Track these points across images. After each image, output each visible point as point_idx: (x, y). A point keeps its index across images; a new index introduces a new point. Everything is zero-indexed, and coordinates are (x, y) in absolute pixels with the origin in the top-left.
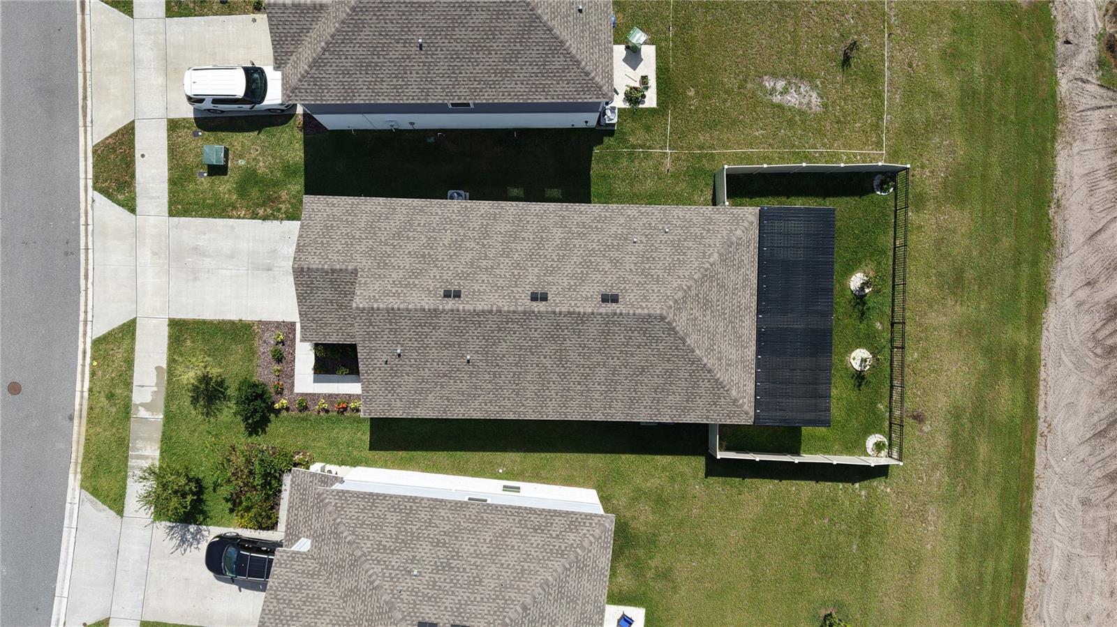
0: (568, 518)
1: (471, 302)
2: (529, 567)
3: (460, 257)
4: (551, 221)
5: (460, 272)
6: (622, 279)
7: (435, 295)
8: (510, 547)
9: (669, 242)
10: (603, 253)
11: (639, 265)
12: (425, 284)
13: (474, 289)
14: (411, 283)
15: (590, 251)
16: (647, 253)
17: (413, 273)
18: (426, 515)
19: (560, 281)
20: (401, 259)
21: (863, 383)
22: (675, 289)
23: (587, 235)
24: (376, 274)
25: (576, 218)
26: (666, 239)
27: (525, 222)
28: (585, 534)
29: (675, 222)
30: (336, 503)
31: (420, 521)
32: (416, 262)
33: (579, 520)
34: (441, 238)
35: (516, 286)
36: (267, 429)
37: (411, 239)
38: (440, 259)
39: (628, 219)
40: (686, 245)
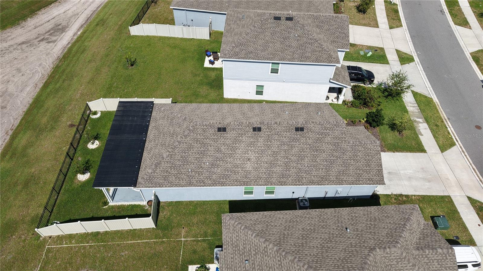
0: (238, 57)
1: (290, 126)
2: (253, 39)
3: (298, 150)
4: (252, 175)
5: (297, 142)
6: (216, 141)
7: (308, 129)
8: (261, 46)
9: (190, 164)
10: (225, 156)
11: (206, 149)
12: (313, 135)
13: (289, 133)
14: (320, 135)
15: (232, 157)
16: (202, 156)
17: (320, 141)
18: (296, 56)
19: (247, 139)
20: (328, 148)
21: (95, 135)
22: (189, 136)
23: (233, 166)
24: (338, 139)
25: (239, 177)
26: (191, 165)
27: (267, 173)
28: (232, 51)
29: (185, 176)
30: (331, 59)
31: (298, 54)
32: (320, 147)
33: (234, 56)
34: (310, 161)
35: (268, 135)
36: (366, 115)
37: (325, 160)
38: (308, 149)
39: (211, 177)
40: (180, 162)
